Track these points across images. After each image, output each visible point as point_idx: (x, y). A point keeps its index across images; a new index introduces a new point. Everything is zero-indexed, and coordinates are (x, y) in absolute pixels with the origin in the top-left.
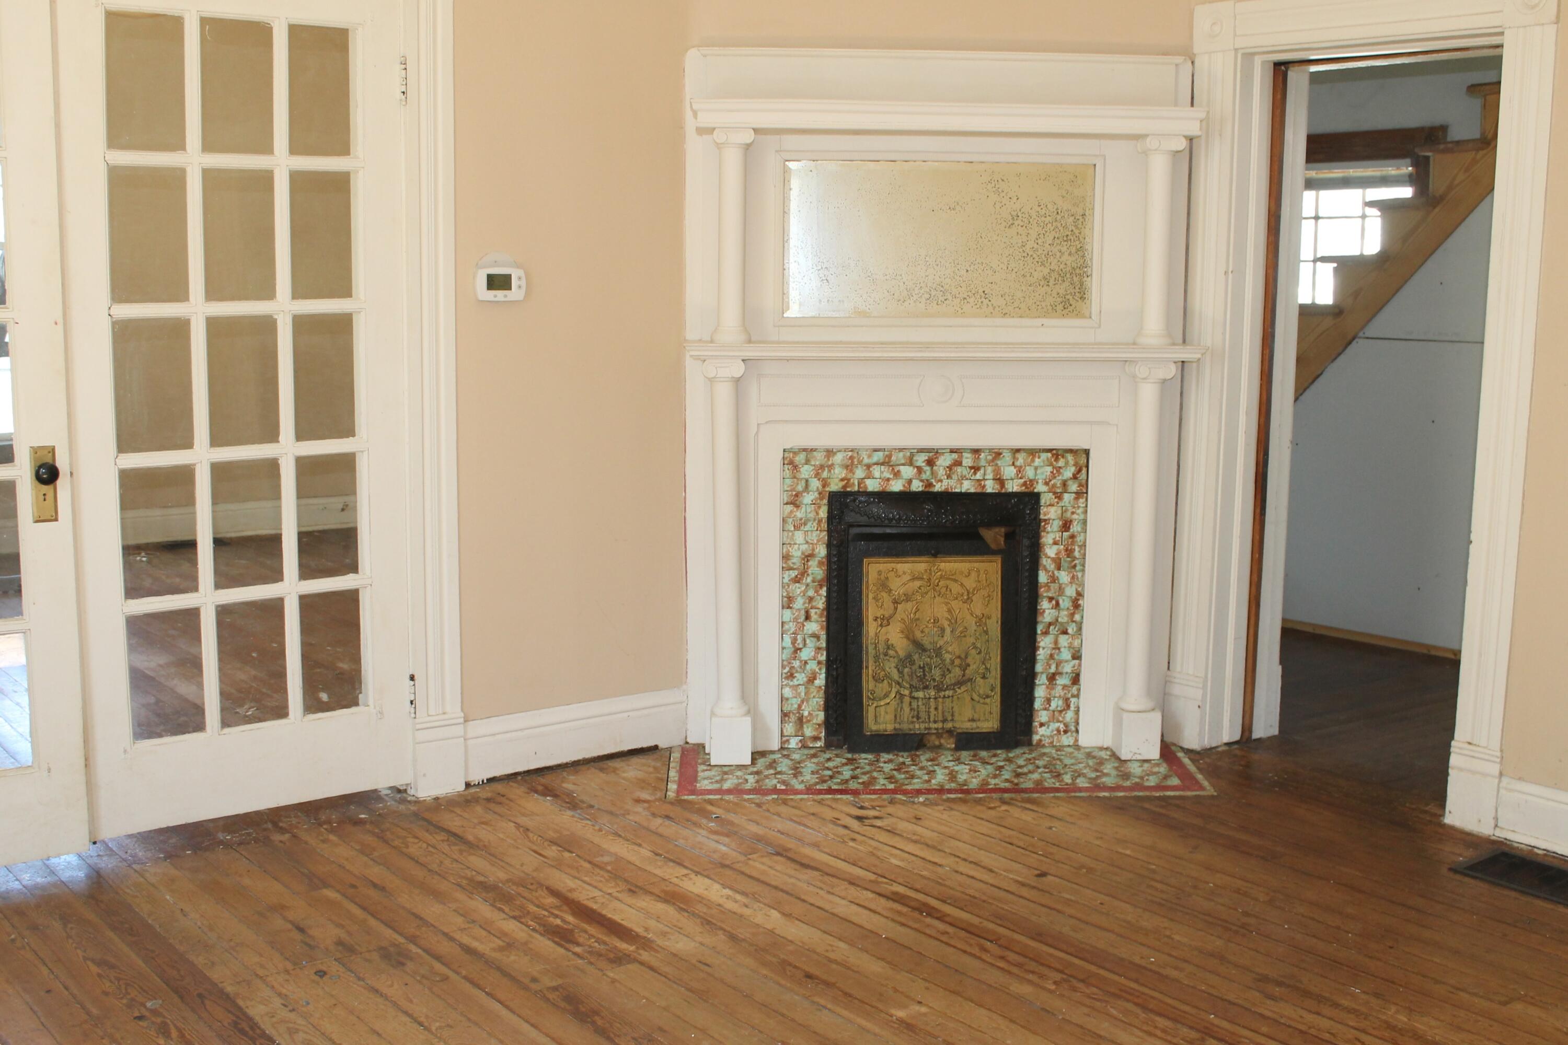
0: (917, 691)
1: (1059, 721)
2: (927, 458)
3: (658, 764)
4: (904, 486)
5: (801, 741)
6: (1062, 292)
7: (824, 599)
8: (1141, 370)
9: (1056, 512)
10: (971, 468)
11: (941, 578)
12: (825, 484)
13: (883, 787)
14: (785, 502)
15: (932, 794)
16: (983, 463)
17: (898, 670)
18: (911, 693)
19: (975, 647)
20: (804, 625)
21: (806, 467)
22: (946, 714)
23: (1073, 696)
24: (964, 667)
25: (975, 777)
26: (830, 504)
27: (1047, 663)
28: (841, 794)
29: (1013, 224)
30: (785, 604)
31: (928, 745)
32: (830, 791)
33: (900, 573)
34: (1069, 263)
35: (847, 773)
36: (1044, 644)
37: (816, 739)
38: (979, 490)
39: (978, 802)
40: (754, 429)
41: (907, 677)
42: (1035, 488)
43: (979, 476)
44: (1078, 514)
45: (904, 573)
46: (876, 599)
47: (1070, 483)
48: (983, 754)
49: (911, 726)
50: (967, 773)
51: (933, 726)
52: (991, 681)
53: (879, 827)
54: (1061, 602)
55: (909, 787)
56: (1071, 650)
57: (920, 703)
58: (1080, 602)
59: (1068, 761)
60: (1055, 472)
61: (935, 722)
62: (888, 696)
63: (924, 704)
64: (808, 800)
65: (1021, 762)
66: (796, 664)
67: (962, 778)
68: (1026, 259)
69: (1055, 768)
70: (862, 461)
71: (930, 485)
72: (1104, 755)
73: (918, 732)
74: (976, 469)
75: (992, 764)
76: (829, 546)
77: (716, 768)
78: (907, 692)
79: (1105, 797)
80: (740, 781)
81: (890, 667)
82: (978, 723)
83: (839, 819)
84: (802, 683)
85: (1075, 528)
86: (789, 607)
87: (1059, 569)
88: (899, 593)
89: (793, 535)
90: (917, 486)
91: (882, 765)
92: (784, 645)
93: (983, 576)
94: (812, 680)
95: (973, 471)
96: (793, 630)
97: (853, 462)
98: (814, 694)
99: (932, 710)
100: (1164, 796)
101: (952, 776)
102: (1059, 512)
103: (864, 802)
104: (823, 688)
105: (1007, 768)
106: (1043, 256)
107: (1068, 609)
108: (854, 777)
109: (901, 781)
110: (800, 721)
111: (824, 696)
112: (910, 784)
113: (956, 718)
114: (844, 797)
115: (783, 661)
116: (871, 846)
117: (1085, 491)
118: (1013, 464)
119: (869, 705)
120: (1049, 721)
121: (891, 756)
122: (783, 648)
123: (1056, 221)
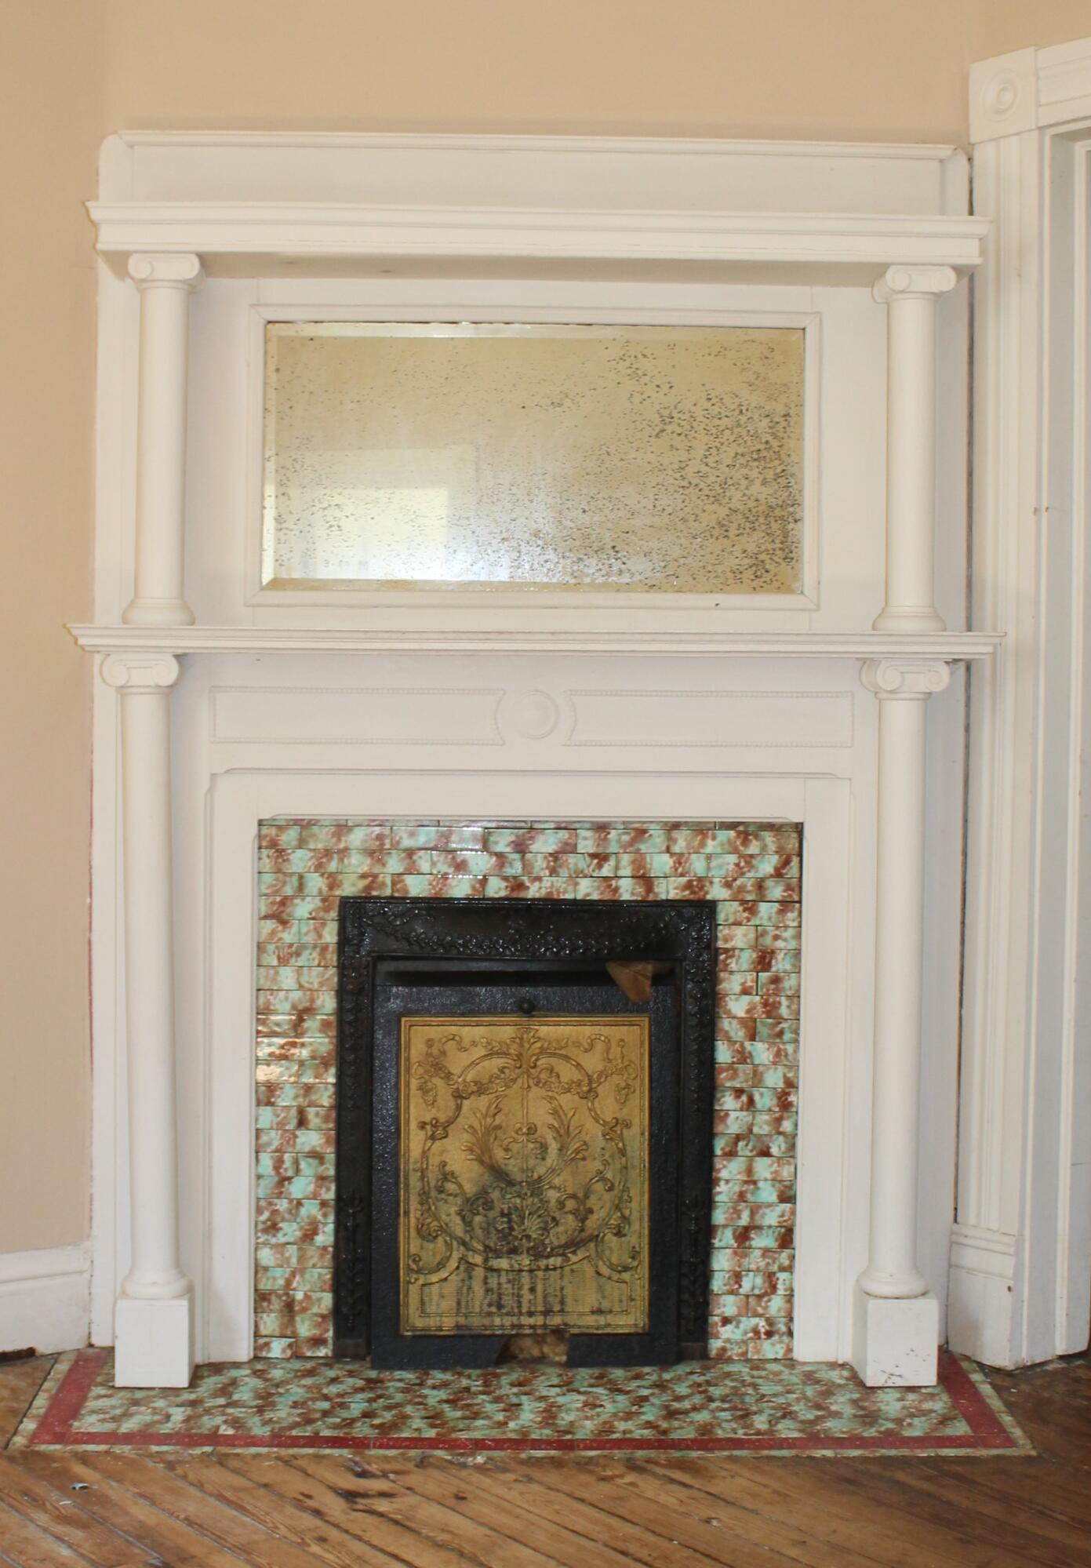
0: (499, 1257)
1: (756, 1315)
2: (513, 838)
3: (23, 1384)
4: (473, 888)
5: (290, 1346)
6: (752, 548)
7: (331, 1089)
8: (887, 677)
9: (745, 935)
10: (593, 856)
11: (541, 1053)
12: (333, 882)
13: (416, 1435)
14: (263, 914)
15: (502, 1449)
16: (613, 847)
17: (463, 1218)
18: (486, 1260)
19: (603, 1179)
20: (296, 1137)
21: (300, 853)
22: (551, 1299)
23: (783, 1269)
24: (584, 1214)
25: (591, 1418)
26: (342, 920)
27: (734, 1208)
28: (333, 1447)
29: (663, 431)
30: (261, 1097)
31: (521, 1356)
32: (315, 1441)
33: (466, 1043)
34: (762, 497)
35: (357, 1405)
36: (729, 1174)
37: (318, 1342)
38: (607, 897)
39: (584, 1465)
40: (204, 783)
41: (479, 1232)
42: (707, 893)
43: (606, 871)
44: (785, 940)
45: (474, 1044)
46: (423, 1089)
47: (770, 883)
48: (618, 1373)
49: (486, 1321)
50: (578, 1409)
51: (526, 1321)
52: (633, 1240)
53: (381, 1515)
54: (757, 1097)
55: (463, 1436)
56: (778, 1185)
57: (503, 1279)
58: (792, 1098)
59: (766, 1389)
60: (742, 864)
61: (530, 1314)
62: (444, 1266)
63: (509, 1282)
64: (267, 1457)
65: (682, 1389)
66: (282, 1205)
67: (565, 1418)
68: (687, 491)
69: (743, 1402)
70: (398, 843)
71: (520, 886)
72: (836, 1376)
73: (499, 1332)
74: (601, 858)
75: (628, 1392)
76: (341, 993)
77: (122, 1393)
78: (478, 1259)
79: (825, 1458)
80: (157, 1418)
81: (449, 1212)
82: (608, 1317)
83: (309, 1497)
84: (292, 1240)
85: (781, 964)
86: (269, 1103)
87: (752, 1037)
88: (464, 1080)
89: (277, 973)
90: (496, 889)
91: (426, 1391)
92: (261, 1170)
93: (615, 1051)
94: (309, 1234)
95: (595, 861)
96: (276, 1144)
97: (382, 844)
98: (314, 1260)
99: (525, 1292)
100: (938, 1456)
101: (550, 1415)
102: (752, 936)
103: (369, 1464)
104: (330, 1249)
105: (653, 1400)
106: (717, 487)
107: (770, 1110)
108: (366, 1415)
109: (451, 1424)
110: (290, 1309)
111: (331, 1264)
112: (468, 1429)
113: (568, 1308)
114: (336, 1452)
115: (258, 1199)
116: (350, 1553)
117: (796, 898)
118: (668, 850)
119: (409, 1282)
120: (739, 1315)
121: (448, 1376)
122: (259, 1177)
123: (739, 425)
